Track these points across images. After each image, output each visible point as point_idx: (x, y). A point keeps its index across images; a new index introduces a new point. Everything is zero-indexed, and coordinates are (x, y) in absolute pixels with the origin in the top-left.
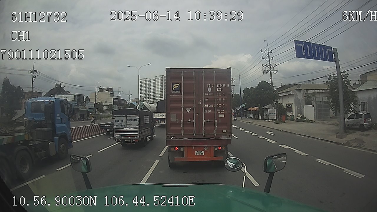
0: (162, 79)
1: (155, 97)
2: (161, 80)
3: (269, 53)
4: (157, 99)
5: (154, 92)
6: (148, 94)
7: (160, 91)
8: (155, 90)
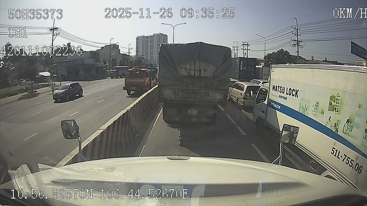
0: (160, 37)
1: (152, 54)
2: (158, 38)
3: (298, 30)
4: (154, 55)
5: (151, 49)
6: (145, 51)
7: (157, 48)
8: (152, 47)
